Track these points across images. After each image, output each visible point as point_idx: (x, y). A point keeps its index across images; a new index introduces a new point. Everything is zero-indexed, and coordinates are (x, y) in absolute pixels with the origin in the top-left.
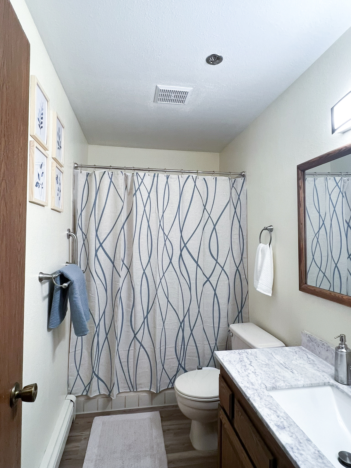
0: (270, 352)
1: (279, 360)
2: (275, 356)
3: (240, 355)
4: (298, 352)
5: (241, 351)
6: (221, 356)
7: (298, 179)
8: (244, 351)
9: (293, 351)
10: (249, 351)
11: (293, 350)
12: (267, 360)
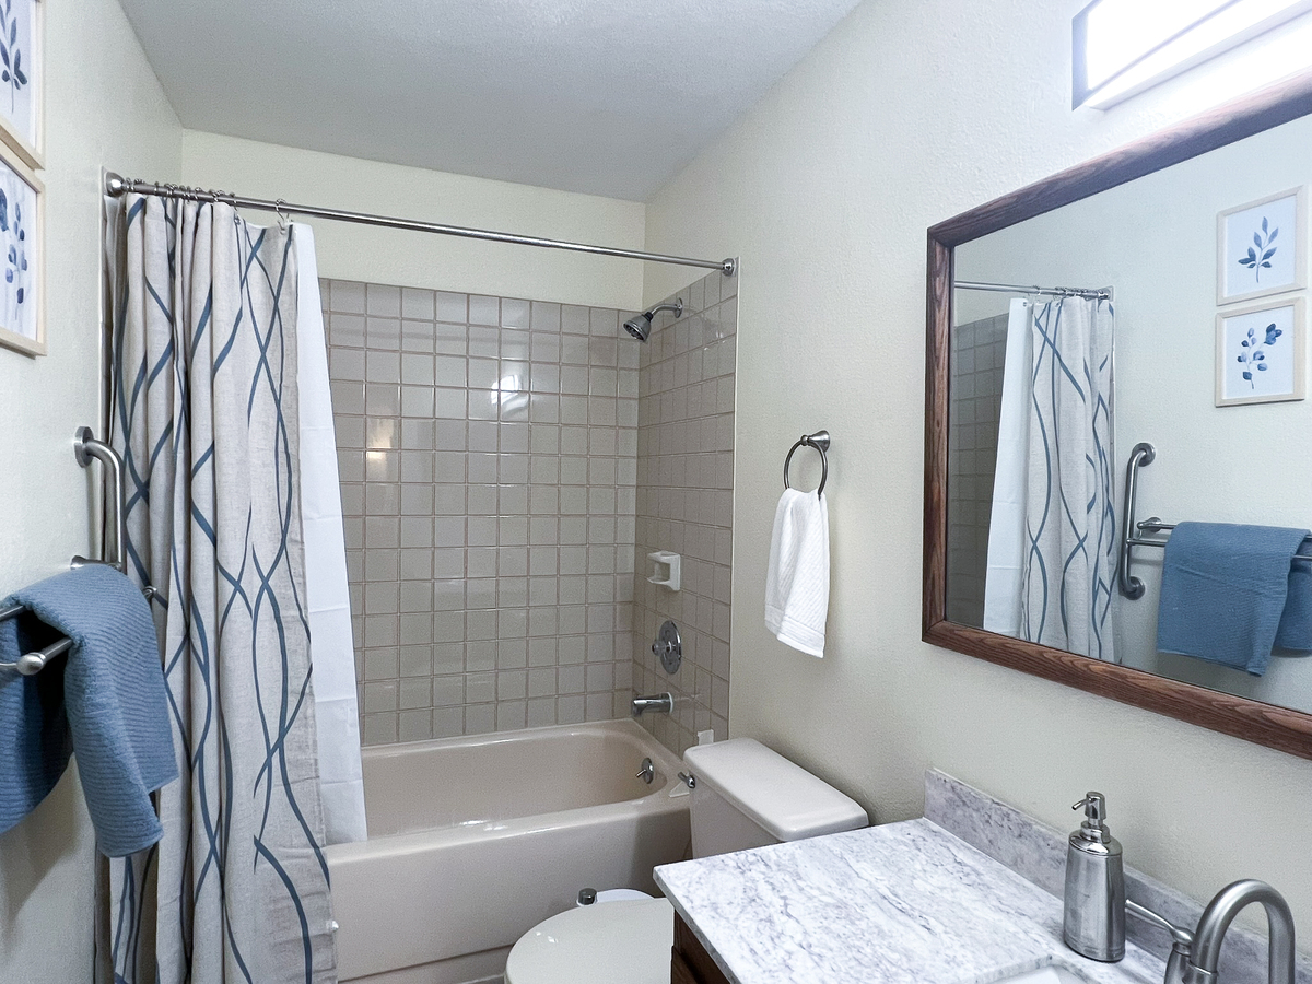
0: (837, 850)
1: (873, 880)
2: (856, 866)
3: (743, 873)
4: (920, 842)
5: (742, 855)
6: (679, 883)
7: (932, 274)
8: (755, 855)
9: (907, 839)
10: (768, 851)
11: (903, 835)
12: (834, 884)
